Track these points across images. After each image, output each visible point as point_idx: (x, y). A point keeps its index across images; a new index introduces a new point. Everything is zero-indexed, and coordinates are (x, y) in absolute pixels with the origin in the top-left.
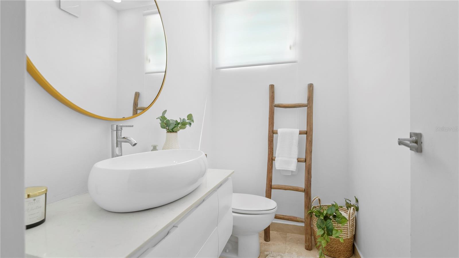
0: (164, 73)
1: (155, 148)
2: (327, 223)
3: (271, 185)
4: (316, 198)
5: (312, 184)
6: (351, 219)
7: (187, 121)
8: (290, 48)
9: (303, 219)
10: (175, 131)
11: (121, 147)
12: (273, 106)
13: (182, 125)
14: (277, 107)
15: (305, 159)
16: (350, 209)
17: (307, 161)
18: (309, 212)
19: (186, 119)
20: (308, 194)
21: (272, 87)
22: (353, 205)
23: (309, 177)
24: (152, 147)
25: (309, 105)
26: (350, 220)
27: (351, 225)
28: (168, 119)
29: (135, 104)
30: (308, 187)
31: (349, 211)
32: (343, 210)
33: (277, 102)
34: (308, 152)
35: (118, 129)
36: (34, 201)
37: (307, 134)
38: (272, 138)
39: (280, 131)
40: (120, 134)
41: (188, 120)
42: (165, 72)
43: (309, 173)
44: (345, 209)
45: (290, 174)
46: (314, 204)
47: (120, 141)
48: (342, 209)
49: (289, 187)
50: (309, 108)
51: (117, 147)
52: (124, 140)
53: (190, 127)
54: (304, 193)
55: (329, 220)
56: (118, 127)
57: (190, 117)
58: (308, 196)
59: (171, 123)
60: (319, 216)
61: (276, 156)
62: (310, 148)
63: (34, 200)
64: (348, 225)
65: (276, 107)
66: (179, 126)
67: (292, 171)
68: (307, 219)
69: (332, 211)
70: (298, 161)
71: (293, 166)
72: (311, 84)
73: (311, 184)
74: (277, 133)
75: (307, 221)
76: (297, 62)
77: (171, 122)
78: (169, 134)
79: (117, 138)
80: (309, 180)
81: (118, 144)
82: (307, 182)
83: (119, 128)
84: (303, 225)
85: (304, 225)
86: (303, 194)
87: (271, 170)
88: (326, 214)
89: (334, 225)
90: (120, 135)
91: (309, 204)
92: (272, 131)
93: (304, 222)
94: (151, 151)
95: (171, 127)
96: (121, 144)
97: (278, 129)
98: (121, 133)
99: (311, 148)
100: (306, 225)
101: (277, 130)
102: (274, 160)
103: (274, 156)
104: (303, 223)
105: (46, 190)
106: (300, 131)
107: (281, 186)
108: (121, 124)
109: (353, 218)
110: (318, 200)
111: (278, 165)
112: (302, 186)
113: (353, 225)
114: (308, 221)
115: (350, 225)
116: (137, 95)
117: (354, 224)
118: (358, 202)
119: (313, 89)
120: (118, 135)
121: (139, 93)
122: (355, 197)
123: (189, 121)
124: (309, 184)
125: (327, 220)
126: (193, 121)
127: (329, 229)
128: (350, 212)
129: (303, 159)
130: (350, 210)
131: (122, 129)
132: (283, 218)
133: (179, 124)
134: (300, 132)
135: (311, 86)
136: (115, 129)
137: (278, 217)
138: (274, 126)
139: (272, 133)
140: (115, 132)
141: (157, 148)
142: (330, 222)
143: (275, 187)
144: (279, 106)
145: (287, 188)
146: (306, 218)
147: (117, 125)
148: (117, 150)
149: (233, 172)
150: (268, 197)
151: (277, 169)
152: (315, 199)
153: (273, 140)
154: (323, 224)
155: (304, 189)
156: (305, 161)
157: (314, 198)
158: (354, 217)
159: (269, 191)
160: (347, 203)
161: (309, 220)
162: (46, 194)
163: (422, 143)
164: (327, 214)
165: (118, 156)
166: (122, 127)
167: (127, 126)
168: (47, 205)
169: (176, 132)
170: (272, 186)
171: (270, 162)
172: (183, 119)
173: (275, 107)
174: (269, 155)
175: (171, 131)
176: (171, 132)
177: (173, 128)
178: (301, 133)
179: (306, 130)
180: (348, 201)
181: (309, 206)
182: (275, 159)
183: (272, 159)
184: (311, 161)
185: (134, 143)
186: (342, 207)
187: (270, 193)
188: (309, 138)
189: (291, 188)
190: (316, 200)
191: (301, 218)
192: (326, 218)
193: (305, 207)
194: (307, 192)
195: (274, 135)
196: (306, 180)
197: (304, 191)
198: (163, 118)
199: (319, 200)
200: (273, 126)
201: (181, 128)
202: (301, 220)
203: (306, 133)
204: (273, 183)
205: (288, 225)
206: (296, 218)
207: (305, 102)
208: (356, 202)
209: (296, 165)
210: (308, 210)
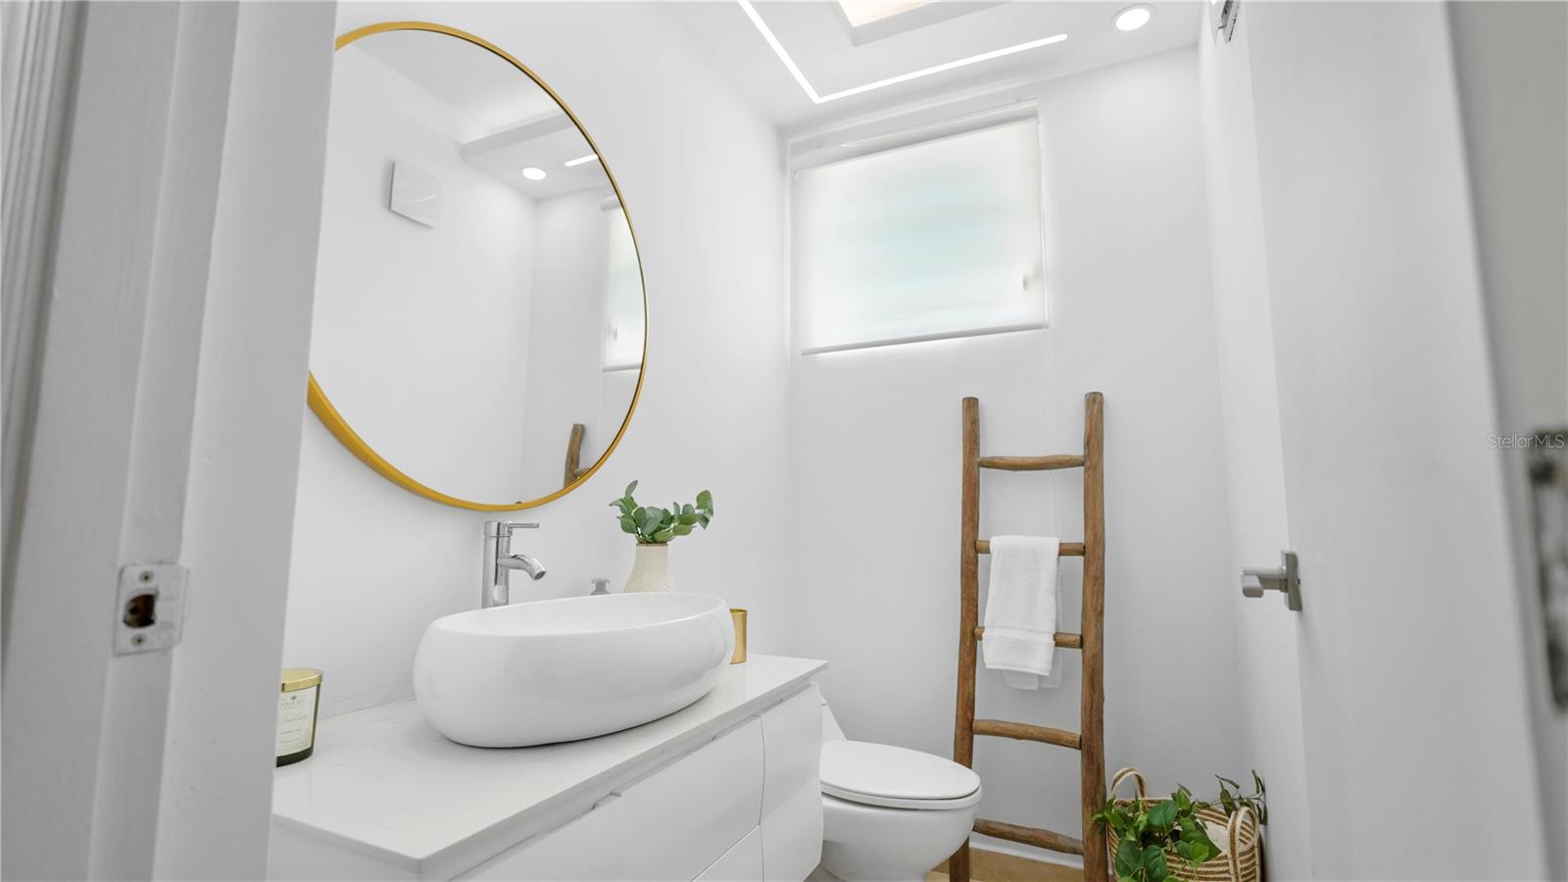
0: (639, 370)
1: (600, 588)
2: (1150, 858)
3: (972, 721)
4: (1127, 772)
5: (1105, 723)
6: (1240, 848)
7: (697, 511)
8: (1026, 284)
9: (1078, 841)
10: (661, 539)
11: (507, 584)
12: (975, 466)
13: (682, 523)
14: (987, 467)
15: (1079, 638)
16: (1236, 814)
17: (1087, 645)
18: (1094, 818)
19: (695, 504)
20: (1092, 757)
21: (971, 405)
22: (1245, 801)
23: (1095, 696)
24: (594, 585)
25: (1090, 461)
26: (1237, 856)
27: (1240, 874)
28: (640, 506)
29: (573, 459)
30: (1090, 731)
31: (1230, 821)
32: (1211, 816)
33: (989, 449)
34: (1091, 613)
35: (501, 534)
36: (291, 701)
37: (1087, 555)
38: (973, 567)
39: (996, 543)
40: (505, 545)
41: (697, 508)
42: (642, 368)
43: (1096, 685)
44: (1220, 813)
45: (1035, 687)
46: (1118, 791)
47: (502, 567)
48: (1207, 812)
49: (1031, 730)
50: (1089, 468)
51: (496, 583)
52: (515, 561)
53: (704, 528)
54: (1080, 752)
55: (1156, 847)
56: (501, 527)
57: (704, 499)
58: (1092, 764)
59: (651, 518)
60: (1125, 830)
61: (985, 624)
62: (1097, 602)
63: (294, 698)
64: (1232, 872)
65: (983, 466)
66: (672, 525)
67: (1041, 678)
68: (1089, 842)
69: (1165, 817)
70: (1058, 644)
71: (1039, 659)
72: (1095, 393)
73: (1101, 722)
74: (987, 551)
75: (1092, 850)
76: (1047, 328)
77: (650, 513)
78: (644, 547)
79: (497, 558)
80: (1095, 707)
81: (499, 575)
82: (1088, 714)
83: (504, 531)
84: (1076, 863)
85: (1080, 866)
86: (1076, 755)
87: (971, 671)
88: (1146, 827)
89: (1168, 864)
90: (504, 550)
91: (1096, 793)
92: (972, 544)
93: (1081, 854)
94: (592, 594)
95: (650, 529)
96: (507, 573)
97: (990, 537)
98: (508, 543)
99: (1100, 601)
100: (1088, 864)
101: (989, 542)
102: (981, 639)
103: (980, 625)
104: (1080, 856)
105: (320, 677)
106: (1061, 544)
107: (1005, 726)
108: (509, 520)
109: (1252, 848)
110: (1136, 780)
111: (992, 654)
112: (1074, 727)
113: (1250, 874)
114: (1094, 848)
115: (1236, 873)
116: (579, 434)
117: (1254, 871)
118: (1263, 790)
119: (1101, 411)
120: (500, 549)
121: (582, 426)
122: (1253, 772)
123: (701, 511)
124: (1095, 719)
125: (1150, 844)
126: (711, 512)
127: (1154, 876)
128: (1234, 823)
129: (1071, 638)
130: (1235, 818)
131: (510, 533)
132: (1009, 833)
133: (671, 519)
134: (1063, 548)
135: (1094, 401)
136: (494, 533)
137: (995, 829)
138: (977, 527)
139: (973, 550)
140: (494, 541)
141: (607, 587)
142: (1157, 853)
143: (982, 726)
144: (993, 463)
145: (1021, 731)
146: (1089, 838)
147: (499, 524)
148: (496, 592)
149: (824, 667)
150: (961, 762)
151: (988, 666)
152: (1123, 774)
153: (975, 573)
154: (1137, 860)
155: (1078, 739)
156: (1081, 645)
157: (1118, 773)
158: (1256, 844)
159: (963, 738)
160: (1225, 794)
161: (1098, 846)
162: (319, 686)
163: (1299, 581)
164: (1149, 825)
165: (496, 604)
166: (511, 527)
167: (523, 526)
168: (318, 722)
169: (664, 543)
170: (974, 725)
171: (968, 644)
172: (686, 506)
173: (981, 469)
174: (963, 620)
175: (649, 538)
176: (648, 543)
177: (655, 531)
178: (1064, 551)
179: (1082, 541)
180: (1228, 787)
181: (1095, 797)
182: (984, 635)
183: (973, 634)
184: (1099, 642)
185: (537, 572)
186: (1206, 806)
187: (966, 746)
188: (1093, 569)
189: (1036, 734)
190: (1125, 780)
191: (1071, 839)
192: (1147, 837)
193: (1084, 800)
194: (1090, 746)
195: (980, 555)
196: (1084, 709)
197: (1081, 746)
198: (627, 503)
199: (1140, 780)
200: (975, 528)
201: (677, 532)
202: (1071, 844)
203: (1082, 551)
204: (980, 714)
205: (1034, 862)
206: (1056, 835)
207: (1077, 450)
208: (1258, 792)
209: (1051, 657)
210: (1092, 810)
